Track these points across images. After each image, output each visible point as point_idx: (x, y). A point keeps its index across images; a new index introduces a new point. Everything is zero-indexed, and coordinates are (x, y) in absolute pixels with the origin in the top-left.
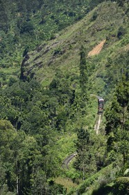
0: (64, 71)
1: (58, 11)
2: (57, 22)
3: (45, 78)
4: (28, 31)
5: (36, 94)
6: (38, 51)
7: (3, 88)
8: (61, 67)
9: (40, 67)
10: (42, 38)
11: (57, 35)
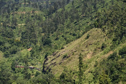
0: (69, 68)
1: (66, 33)
2: (65, 39)
3: (57, 72)
4: (48, 44)
5: (52, 82)
6: (54, 56)
7: (32, 78)
8: (67, 66)
9: (55, 65)
10: (56, 48)
11: (65, 46)
